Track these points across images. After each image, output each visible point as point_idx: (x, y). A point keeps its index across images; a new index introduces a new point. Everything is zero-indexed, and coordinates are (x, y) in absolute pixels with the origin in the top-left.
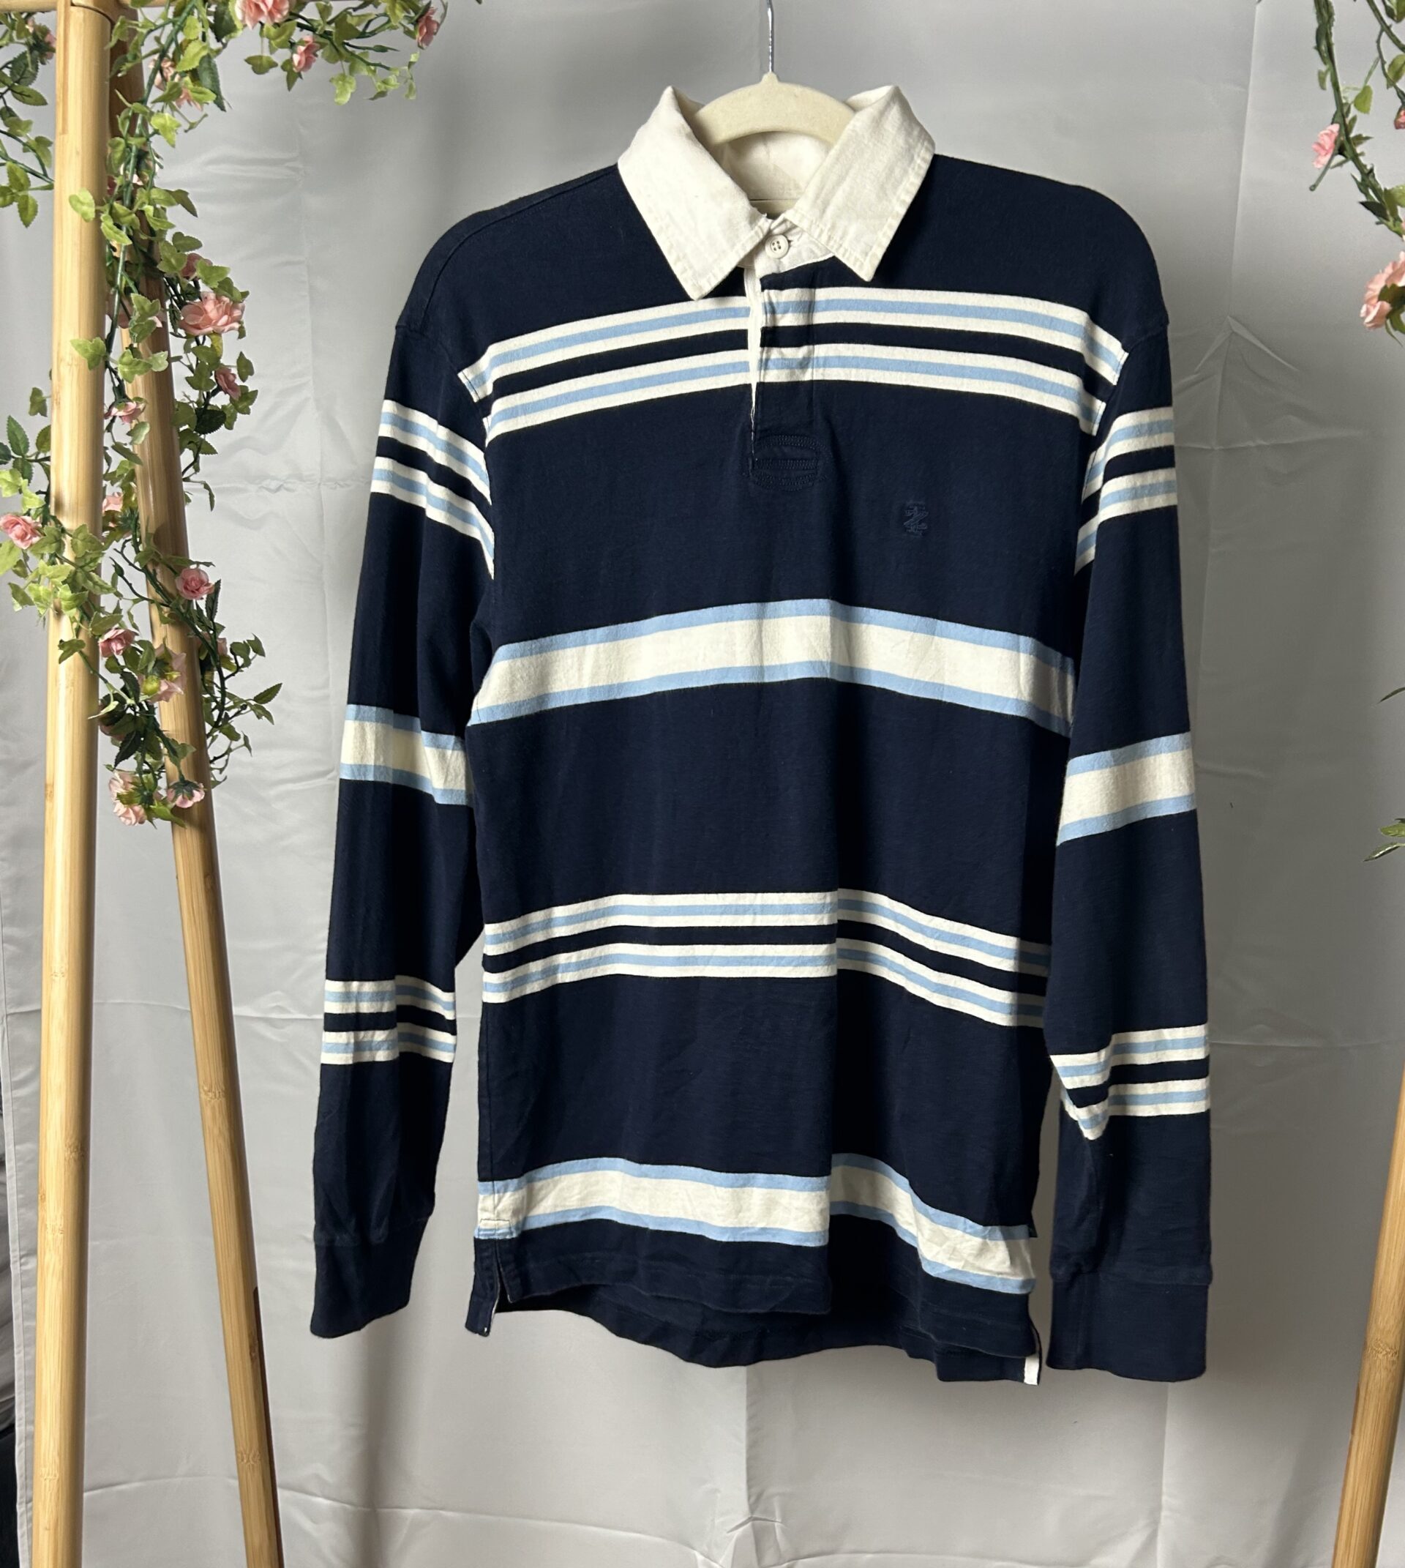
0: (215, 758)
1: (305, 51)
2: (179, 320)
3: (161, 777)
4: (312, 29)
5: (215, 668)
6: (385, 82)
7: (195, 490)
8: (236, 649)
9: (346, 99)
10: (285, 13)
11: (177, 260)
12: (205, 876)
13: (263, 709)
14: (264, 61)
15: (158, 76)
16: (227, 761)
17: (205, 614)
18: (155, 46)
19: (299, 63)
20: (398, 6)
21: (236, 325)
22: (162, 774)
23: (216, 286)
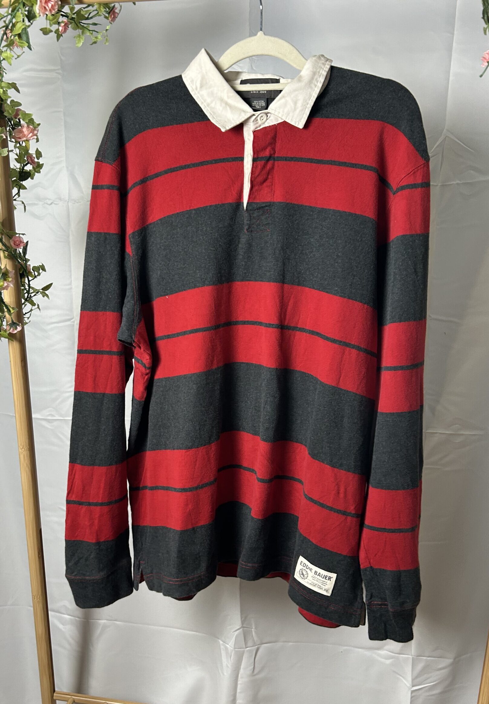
0: (26, 313)
1: (64, 25)
2: (12, 135)
3: (4, 321)
4: (67, 16)
5: (26, 277)
6: (96, 38)
7: (19, 204)
8: (35, 269)
9: (80, 45)
10: (56, 10)
11: (12, 111)
12: (22, 361)
13: (45, 293)
14: (48, 30)
15: (5, 36)
16: (31, 314)
17: (22, 254)
18: (4, 24)
19: (62, 30)
20: (102, 7)
21: (35, 137)
22: (5, 320)
23: (27, 122)
